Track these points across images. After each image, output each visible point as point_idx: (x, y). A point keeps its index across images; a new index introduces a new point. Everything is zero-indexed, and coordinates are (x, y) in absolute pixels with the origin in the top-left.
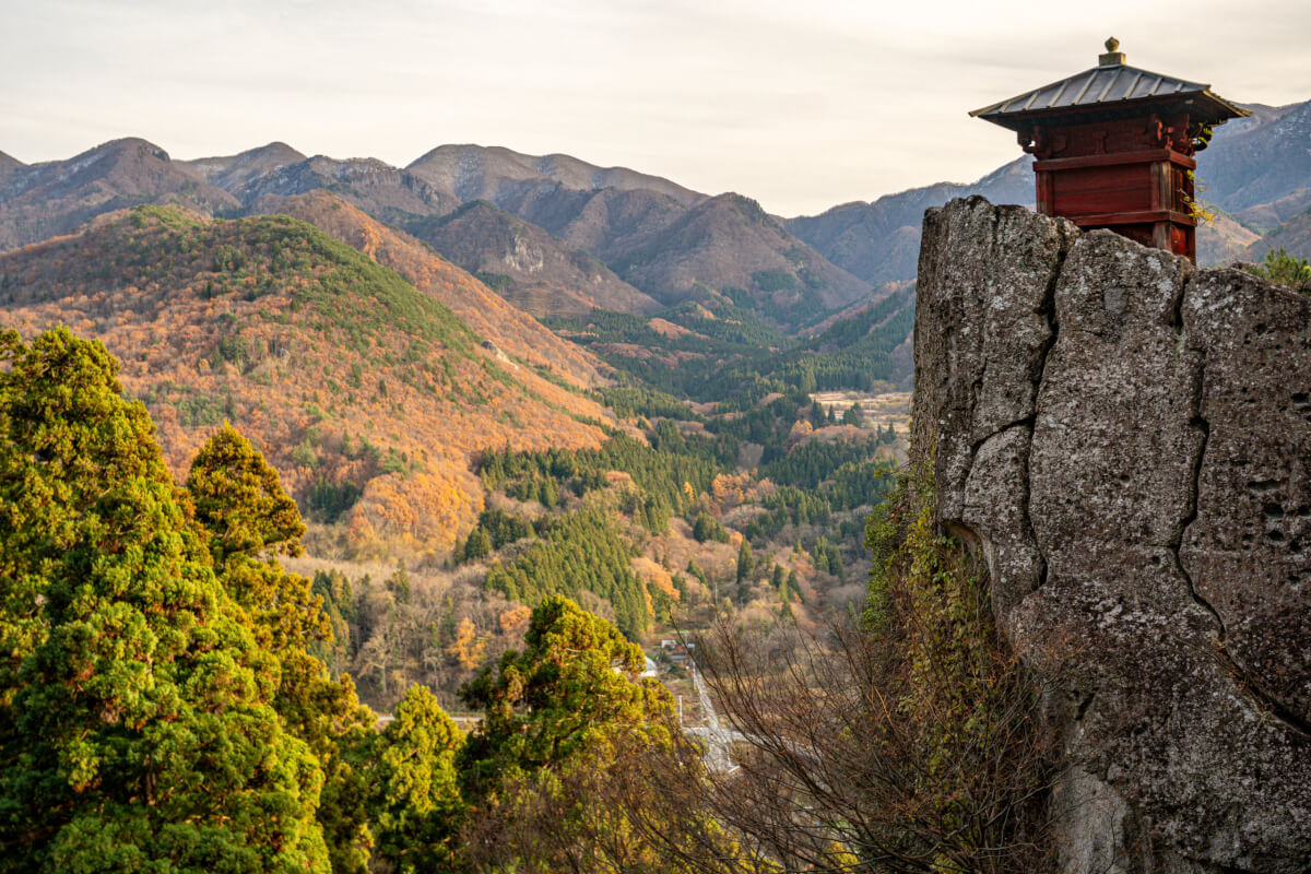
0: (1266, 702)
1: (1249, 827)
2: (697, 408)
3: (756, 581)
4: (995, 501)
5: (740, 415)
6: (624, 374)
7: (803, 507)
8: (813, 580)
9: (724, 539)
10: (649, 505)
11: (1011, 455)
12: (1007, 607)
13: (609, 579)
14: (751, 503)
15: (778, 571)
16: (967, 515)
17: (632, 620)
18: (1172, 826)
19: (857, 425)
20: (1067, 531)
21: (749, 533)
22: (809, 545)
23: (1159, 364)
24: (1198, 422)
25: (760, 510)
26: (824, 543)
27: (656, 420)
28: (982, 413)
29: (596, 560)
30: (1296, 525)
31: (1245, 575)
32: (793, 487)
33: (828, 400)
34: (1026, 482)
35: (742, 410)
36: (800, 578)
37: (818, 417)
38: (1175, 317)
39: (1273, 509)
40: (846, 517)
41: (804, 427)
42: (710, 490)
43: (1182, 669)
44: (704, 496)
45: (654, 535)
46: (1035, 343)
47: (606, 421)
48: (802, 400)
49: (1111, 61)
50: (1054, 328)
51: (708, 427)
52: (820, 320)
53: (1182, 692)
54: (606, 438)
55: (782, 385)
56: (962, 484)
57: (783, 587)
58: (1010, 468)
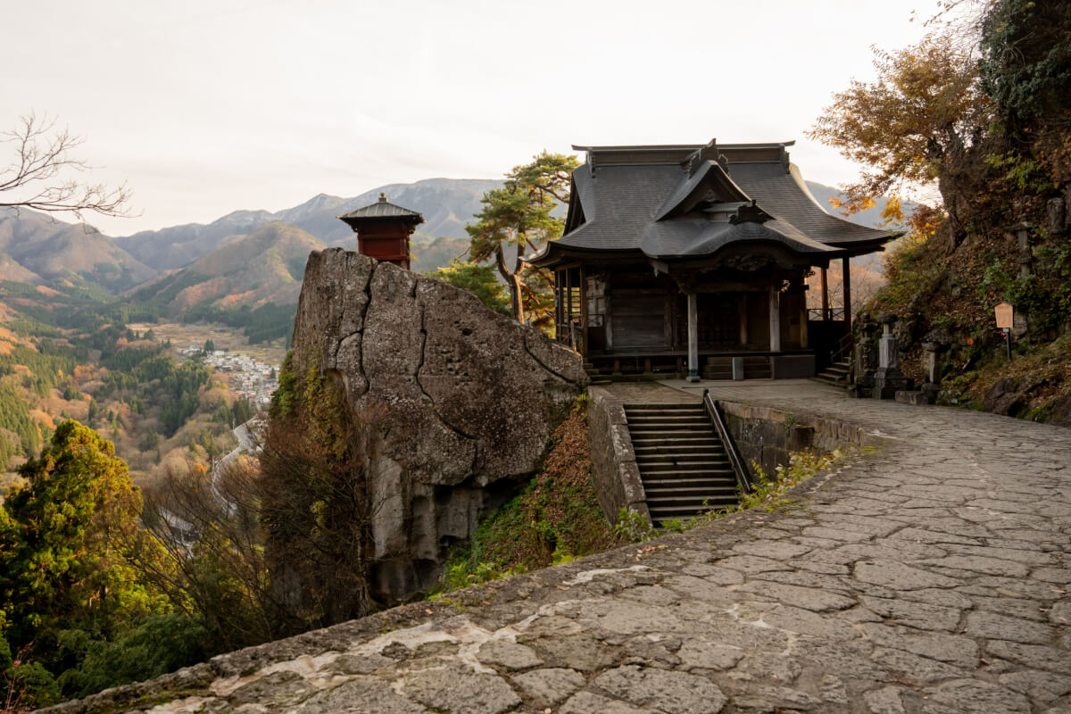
0: (450, 427)
1: (445, 469)
2: (64, 332)
3: (99, 419)
4: (349, 361)
5: (88, 335)
6: (22, 315)
7: (124, 381)
8: (129, 417)
9: (81, 399)
10: (39, 382)
11: (355, 344)
12: (355, 400)
13: (17, 421)
14: (96, 379)
15: (111, 413)
16: (338, 366)
17: (30, 443)
18: (418, 473)
19: (151, 339)
20: (377, 371)
21: (94, 395)
22: (127, 400)
23: (409, 311)
24: (423, 331)
25: (101, 383)
26: (135, 398)
27: (41, 338)
28: (343, 328)
29: (9, 412)
30: (457, 366)
31: (441, 384)
32: (118, 371)
33: (135, 327)
34: (361, 354)
35: (90, 332)
36: (123, 417)
37: (130, 336)
38: (413, 294)
39: (450, 361)
40: (146, 385)
41: (123, 341)
42: (73, 374)
43: (421, 417)
44: (70, 377)
45: (42, 398)
46: (363, 302)
47: (13, 339)
48: (122, 328)
49: (383, 202)
50: (370, 297)
51: (71, 342)
52: (130, 288)
53: (422, 425)
54: (13, 348)
55: (111, 320)
56: (335, 355)
57: (114, 421)
58: (354, 349)
